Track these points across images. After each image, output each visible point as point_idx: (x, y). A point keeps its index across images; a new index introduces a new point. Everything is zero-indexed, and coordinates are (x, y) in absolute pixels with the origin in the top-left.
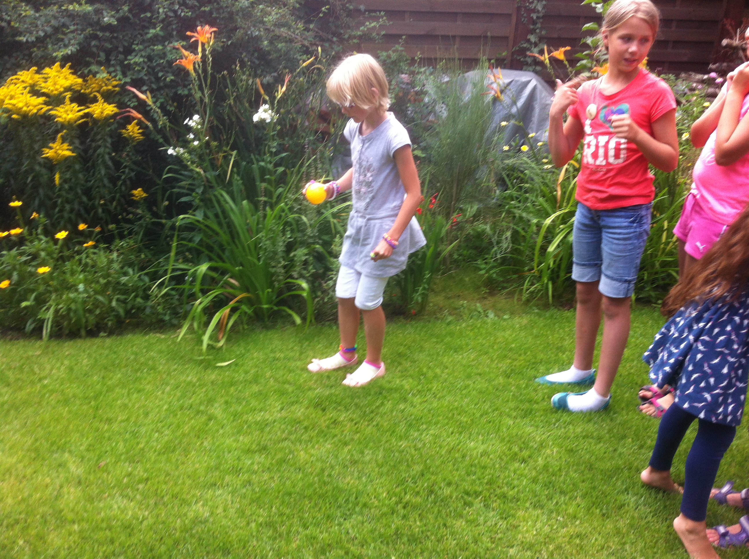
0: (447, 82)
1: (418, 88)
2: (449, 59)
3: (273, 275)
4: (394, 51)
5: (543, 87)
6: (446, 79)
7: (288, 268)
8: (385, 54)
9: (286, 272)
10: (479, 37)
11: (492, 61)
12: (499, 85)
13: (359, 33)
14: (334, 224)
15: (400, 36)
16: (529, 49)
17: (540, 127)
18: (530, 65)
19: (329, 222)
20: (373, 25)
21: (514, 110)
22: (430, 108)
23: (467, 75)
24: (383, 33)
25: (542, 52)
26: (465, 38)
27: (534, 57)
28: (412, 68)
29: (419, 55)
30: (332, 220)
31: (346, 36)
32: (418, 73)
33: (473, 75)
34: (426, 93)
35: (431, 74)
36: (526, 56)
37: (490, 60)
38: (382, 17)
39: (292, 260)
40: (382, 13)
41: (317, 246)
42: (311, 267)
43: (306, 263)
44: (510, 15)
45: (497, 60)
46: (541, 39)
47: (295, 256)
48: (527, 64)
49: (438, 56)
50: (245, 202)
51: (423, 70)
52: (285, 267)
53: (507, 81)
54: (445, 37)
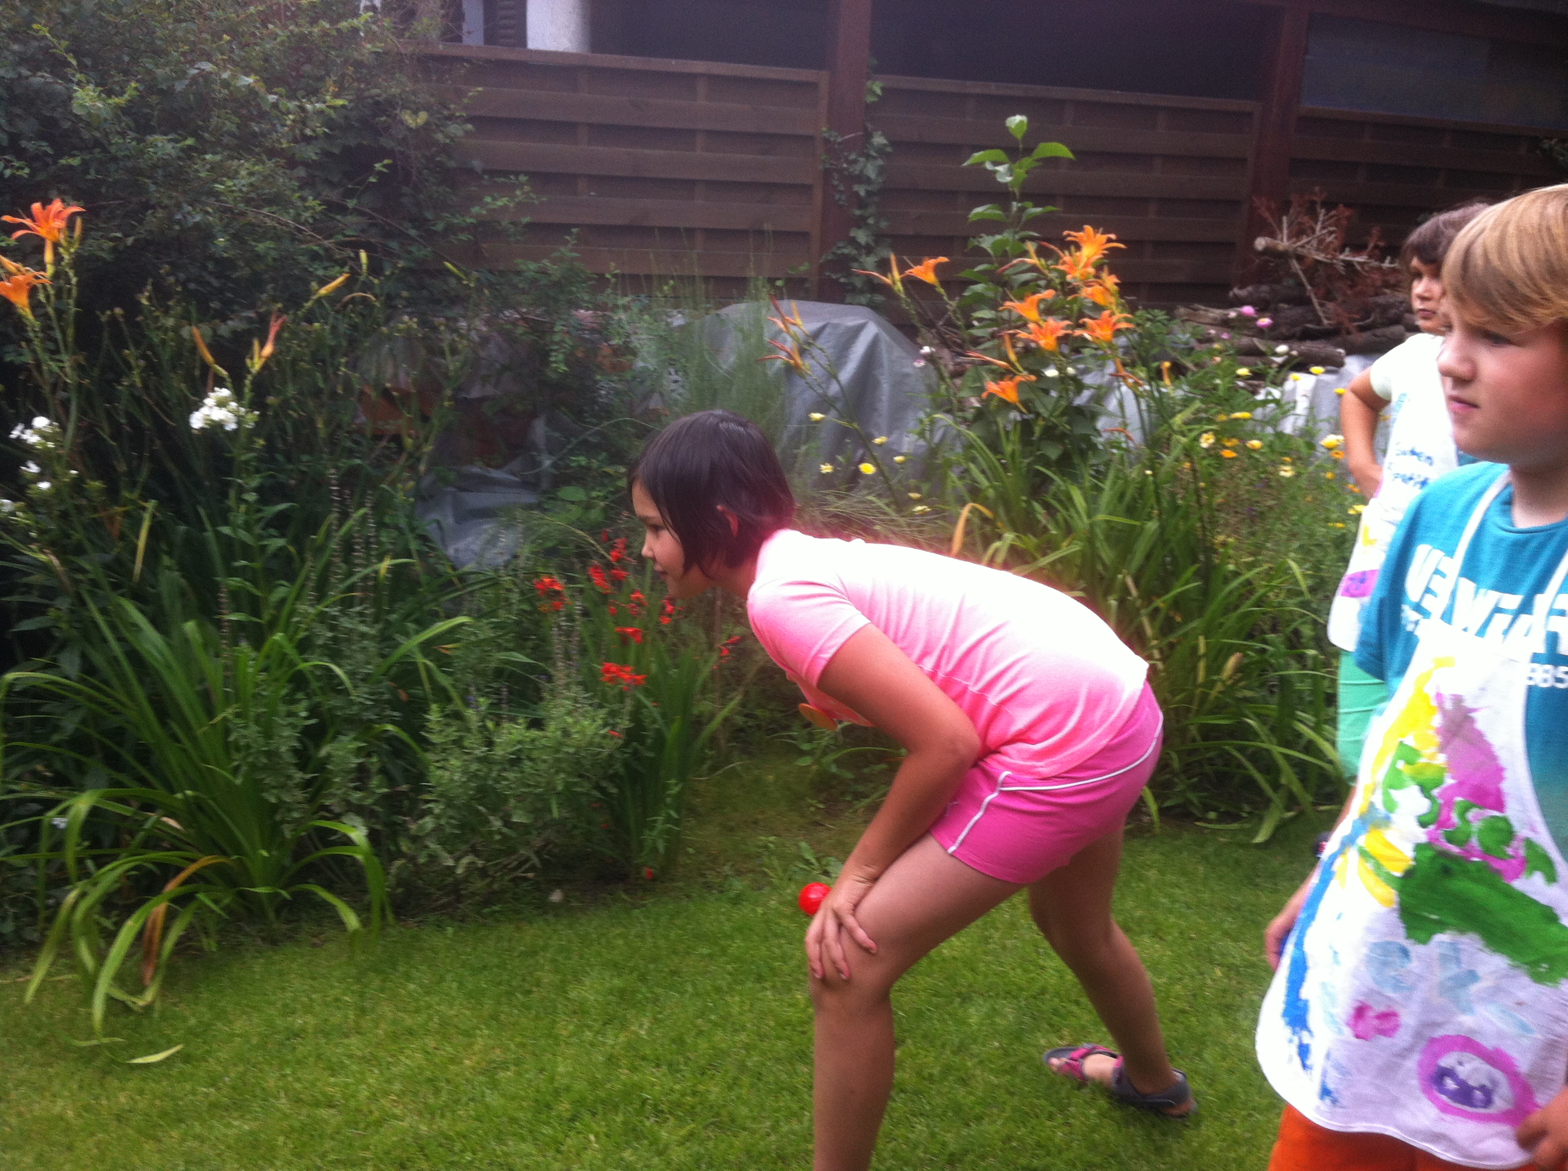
0: (681, 328)
1: (615, 342)
2: (681, 278)
3: (274, 808)
4: (554, 262)
5: (894, 339)
6: (678, 320)
7: (316, 787)
8: (533, 266)
9: (310, 801)
10: (744, 233)
11: (779, 283)
12: (794, 337)
13: (469, 220)
14: (428, 669)
15: (565, 228)
16: (855, 259)
17: (895, 423)
18: (862, 292)
19: (414, 664)
20: (499, 203)
21: (834, 389)
22: (648, 383)
23: (724, 311)
24: (526, 220)
25: (884, 266)
26: (714, 234)
27: (868, 275)
28: (601, 298)
29: (613, 268)
30: (421, 660)
31: (440, 227)
32: (615, 308)
33: (737, 311)
34: (634, 353)
35: (642, 311)
36: (849, 274)
37: (771, 281)
38: (521, 186)
39: (322, 766)
40: (523, 178)
41: (390, 727)
42: (374, 782)
43: (362, 774)
44: (805, 189)
45: (789, 281)
46: (879, 237)
47: (329, 756)
48: (854, 290)
49: (655, 270)
50: (190, 626)
51: (625, 300)
52: (307, 785)
53: (814, 326)
54: (669, 232)
